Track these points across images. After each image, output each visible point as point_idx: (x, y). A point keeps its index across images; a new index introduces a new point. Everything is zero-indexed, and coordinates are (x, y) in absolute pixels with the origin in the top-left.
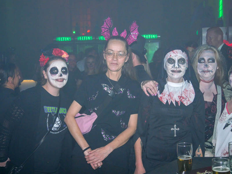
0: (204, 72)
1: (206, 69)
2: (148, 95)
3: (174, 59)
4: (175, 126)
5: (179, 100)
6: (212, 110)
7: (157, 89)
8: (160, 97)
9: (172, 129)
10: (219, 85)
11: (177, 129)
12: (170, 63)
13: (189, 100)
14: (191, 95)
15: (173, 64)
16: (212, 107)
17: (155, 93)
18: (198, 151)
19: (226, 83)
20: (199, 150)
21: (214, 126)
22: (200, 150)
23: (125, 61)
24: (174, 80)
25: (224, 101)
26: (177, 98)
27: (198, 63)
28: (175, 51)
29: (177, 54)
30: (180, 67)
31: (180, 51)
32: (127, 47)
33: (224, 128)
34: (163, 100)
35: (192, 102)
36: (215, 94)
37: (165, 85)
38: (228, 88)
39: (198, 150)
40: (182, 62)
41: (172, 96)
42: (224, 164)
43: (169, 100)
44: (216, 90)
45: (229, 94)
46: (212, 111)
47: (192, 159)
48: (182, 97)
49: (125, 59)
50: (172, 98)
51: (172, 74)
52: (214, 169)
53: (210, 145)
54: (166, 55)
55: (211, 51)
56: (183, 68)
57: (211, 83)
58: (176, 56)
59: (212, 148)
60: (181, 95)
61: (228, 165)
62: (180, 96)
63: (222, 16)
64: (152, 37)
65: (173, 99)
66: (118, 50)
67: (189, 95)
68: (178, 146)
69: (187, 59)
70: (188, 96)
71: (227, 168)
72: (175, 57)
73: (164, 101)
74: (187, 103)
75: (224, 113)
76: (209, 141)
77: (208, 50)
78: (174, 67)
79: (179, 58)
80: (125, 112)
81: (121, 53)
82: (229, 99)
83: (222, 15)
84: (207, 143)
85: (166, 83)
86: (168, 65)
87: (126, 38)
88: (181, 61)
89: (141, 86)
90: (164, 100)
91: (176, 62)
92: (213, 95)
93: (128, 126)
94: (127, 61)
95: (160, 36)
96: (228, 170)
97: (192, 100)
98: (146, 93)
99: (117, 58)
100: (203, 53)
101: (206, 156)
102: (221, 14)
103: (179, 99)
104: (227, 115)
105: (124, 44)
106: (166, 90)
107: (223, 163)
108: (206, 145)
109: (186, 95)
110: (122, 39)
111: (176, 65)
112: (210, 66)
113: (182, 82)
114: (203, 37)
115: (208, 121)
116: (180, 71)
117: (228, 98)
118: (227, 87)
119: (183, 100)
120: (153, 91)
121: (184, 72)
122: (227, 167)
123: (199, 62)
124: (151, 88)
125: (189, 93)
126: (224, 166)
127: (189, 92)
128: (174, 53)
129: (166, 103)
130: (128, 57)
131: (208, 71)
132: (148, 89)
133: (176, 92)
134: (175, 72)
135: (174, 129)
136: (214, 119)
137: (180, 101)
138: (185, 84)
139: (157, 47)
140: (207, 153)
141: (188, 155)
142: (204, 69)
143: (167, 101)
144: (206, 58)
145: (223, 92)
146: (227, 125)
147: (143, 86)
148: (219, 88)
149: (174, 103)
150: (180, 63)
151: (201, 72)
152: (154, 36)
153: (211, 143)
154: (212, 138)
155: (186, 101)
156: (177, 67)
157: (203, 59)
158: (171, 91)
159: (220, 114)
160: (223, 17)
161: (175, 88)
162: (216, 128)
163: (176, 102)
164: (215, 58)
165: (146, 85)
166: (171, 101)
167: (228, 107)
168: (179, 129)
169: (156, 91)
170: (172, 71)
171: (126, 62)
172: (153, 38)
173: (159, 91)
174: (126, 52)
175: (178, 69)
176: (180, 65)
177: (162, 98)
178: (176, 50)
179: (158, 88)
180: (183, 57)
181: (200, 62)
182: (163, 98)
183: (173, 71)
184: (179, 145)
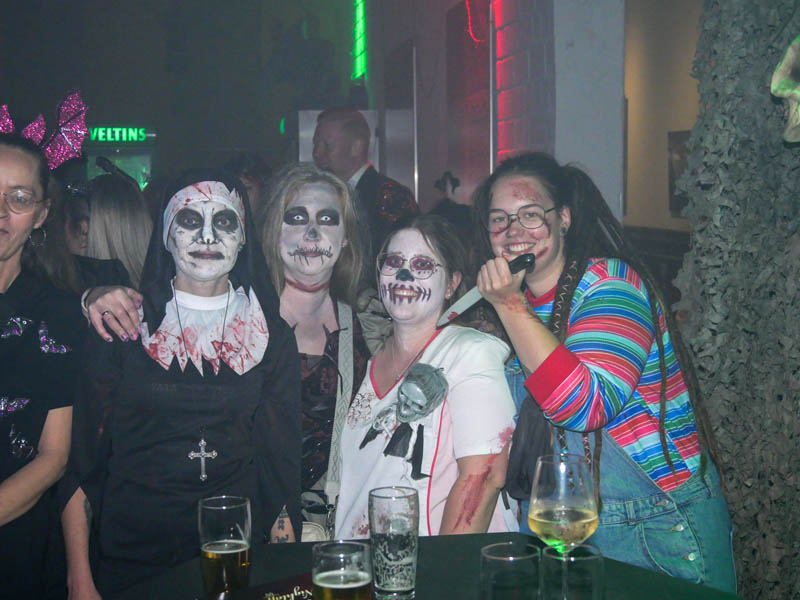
0: (303, 253)
1: (311, 246)
2: (107, 336)
3: (201, 213)
4: (203, 442)
5: (215, 357)
6: (322, 384)
7: (141, 319)
8: (151, 345)
9: (192, 455)
10: (346, 301)
11: (209, 455)
12: (186, 226)
13: (248, 356)
14: (254, 338)
15: (197, 230)
16: (324, 375)
17: (131, 331)
18: (279, 527)
19: (366, 295)
20: (283, 522)
21: (330, 438)
22: (287, 521)
23: (34, 223)
24: (199, 284)
25: (362, 352)
26: (209, 349)
27: (285, 225)
28: (203, 185)
29: (208, 195)
30: (221, 240)
31: (218, 187)
32: (44, 174)
33: (363, 445)
34: (160, 356)
35: (260, 361)
36: (331, 331)
37: (168, 304)
38: (376, 310)
39: (279, 522)
40: (228, 222)
41: (191, 341)
42: (351, 562)
43: (182, 355)
44: (334, 316)
45: (377, 328)
46: (322, 387)
47: (249, 550)
48: (226, 344)
49: (35, 218)
50: (190, 348)
51: (194, 265)
52: (320, 578)
53: (321, 501)
54: (173, 200)
55: (327, 185)
56: (230, 244)
57: (320, 294)
58: (205, 202)
59: (325, 510)
60: (223, 338)
61: (366, 564)
62: (217, 342)
63: (363, 75)
64: (128, 138)
65: (195, 353)
66: (13, 183)
67: (250, 338)
68: (203, 509)
69: (243, 213)
70: (247, 343)
71: (361, 574)
72: (204, 205)
73: (166, 360)
74: (241, 365)
75: (363, 397)
76: (316, 487)
77: (319, 183)
78: (200, 240)
79: (216, 211)
80: (27, 401)
81: (20, 193)
82: (380, 347)
83: (364, 70)
84: (309, 496)
85: (169, 296)
86: (180, 232)
87: (42, 144)
88: (223, 219)
89: (83, 304)
90: (165, 355)
91: (208, 221)
92: (324, 333)
93: (39, 449)
94: (43, 225)
95: (154, 135)
96: (364, 580)
97: (258, 355)
98: (101, 330)
99: (6, 211)
100: (300, 191)
101: (305, 539)
102: (360, 67)
103: (213, 351)
104: (375, 402)
105: (36, 165)
106: (169, 322)
107: (350, 558)
108: (305, 501)
109: (240, 339)
110: (28, 145)
111: (208, 235)
112: (323, 235)
113: (225, 292)
114: (301, 142)
115: (311, 421)
116: (219, 256)
117: (377, 342)
118: (370, 306)
119: (228, 355)
120: (126, 323)
121: (234, 258)
122: (362, 570)
123: (286, 221)
124: (119, 312)
125: (247, 333)
126: (352, 569)
127: (247, 328)
128: (200, 191)
129: (170, 367)
130: (47, 211)
131: (318, 253)
132: (108, 316)
133: (205, 328)
134: (203, 258)
135: (197, 455)
136: (330, 413)
137: (219, 357)
138: (234, 301)
139: (144, 170)
140: (309, 531)
141: (237, 536)
142: (303, 244)
143: (175, 359)
144: (312, 210)
145: (359, 323)
146: (372, 435)
147: (90, 307)
148: (346, 312)
149: (198, 365)
150: (220, 228)
151: (294, 254)
152: (133, 134)
153: (322, 494)
154: (325, 478)
155: (239, 360)
156: (212, 239)
157: (303, 211)
158: (187, 323)
159: (349, 398)
160: (366, 78)
161: (203, 315)
162: (338, 445)
163: (207, 364)
164: (339, 211)
165: (99, 301)
166: (189, 359)
167: (375, 375)
168: (215, 454)
169: (137, 324)
170: (190, 254)
171: (36, 226)
172: (130, 139)
173: (145, 324)
174: (39, 191)
175: (213, 248)
176: (219, 232)
177: (156, 350)
178: (206, 183)
179: (141, 312)
180: (230, 207)
181: (289, 219)
182: (159, 347)
183: (195, 254)
184: (205, 504)
